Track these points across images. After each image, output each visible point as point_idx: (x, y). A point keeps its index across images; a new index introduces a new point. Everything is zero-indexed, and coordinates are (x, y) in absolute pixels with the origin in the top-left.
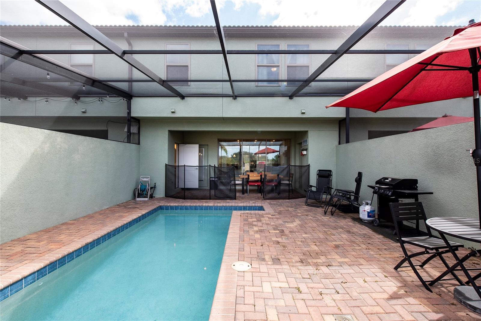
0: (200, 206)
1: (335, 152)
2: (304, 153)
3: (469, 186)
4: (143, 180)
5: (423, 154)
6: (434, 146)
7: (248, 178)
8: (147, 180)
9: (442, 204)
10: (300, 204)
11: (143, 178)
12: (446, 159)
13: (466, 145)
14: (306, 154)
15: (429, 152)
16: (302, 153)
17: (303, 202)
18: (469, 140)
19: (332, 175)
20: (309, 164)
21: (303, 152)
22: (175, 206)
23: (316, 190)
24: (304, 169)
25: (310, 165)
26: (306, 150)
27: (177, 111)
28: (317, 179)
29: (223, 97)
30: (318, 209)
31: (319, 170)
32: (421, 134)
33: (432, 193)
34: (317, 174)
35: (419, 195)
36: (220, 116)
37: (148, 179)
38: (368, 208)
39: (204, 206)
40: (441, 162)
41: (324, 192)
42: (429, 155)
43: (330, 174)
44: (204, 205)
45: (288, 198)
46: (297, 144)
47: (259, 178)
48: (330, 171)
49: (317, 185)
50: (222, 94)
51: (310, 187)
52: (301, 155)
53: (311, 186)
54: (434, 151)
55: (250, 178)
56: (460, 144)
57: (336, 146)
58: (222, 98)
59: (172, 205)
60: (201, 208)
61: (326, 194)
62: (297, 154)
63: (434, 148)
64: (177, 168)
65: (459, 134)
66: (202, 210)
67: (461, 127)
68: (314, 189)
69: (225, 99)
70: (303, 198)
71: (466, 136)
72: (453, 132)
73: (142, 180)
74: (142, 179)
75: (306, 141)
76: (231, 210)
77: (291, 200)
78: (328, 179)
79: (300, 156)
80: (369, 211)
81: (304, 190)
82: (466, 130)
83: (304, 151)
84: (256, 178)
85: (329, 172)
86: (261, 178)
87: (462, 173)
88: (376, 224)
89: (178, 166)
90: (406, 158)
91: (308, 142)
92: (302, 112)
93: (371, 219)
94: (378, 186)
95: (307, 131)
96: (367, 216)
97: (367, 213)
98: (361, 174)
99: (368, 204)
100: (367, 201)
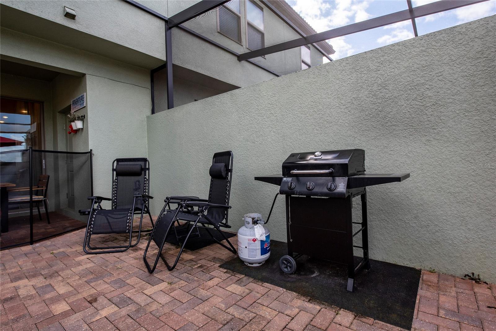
1: (146, 128)
2: (78, 125)
3: (461, 152)
5: (349, 105)
6: (375, 85)
9: (397, 196)
10: (69, 250)
12: (404, 107)
13: (451, 72)
14: (82, 129)
15: (362, 99)
16: (71, 127)
17: (76, 243)
18: (458, 62)
19: (148, 169)
20: (91, 150)
21: (73, 124)
23: (112, 206)
24: (77, 162)
25: (93, 152)
26: (83, 118)
28: (113, 182)
30: (123, 256)
31: (118, 160)
32: (344, 64)
34: (113, 170)
38: (259, 232)
40: (391, 113)
41: (136, 209)
42: (363, 103)
43: (143, 167)
45: (29, 240)
48: (145, 160)
49: (113, 194)
51: (96, 203)
52: (70, 133)
53: (100, 199)
54: (374, 95)
56: (437, 72)
57: (148, 117)
61: (140, 212)
62: (58, 135)
63: (375, 88)
65: (434, 52)
67: (437, 38)
68: (107, 205)
70: (77, 231)
71: (451, 53)
72: (418, 50)
75: (82, 98)
77: (37, 245)
79: (66, 136)
80: (264, 238)
81: (80, 211)
82: (451, 43)
83: (76, 122)
85: (142, 163)
87: (445, 130)
88: (286, 267)
90: (309, 118)
91: (86, 100)
92: (64, 10)
93: (267, 255)
94: (295, 172)
95: (84, 75)
96: (259, 252)
97: (258, 245)
98: (228, 154)
99: (255, 222)
100: (256, 215)
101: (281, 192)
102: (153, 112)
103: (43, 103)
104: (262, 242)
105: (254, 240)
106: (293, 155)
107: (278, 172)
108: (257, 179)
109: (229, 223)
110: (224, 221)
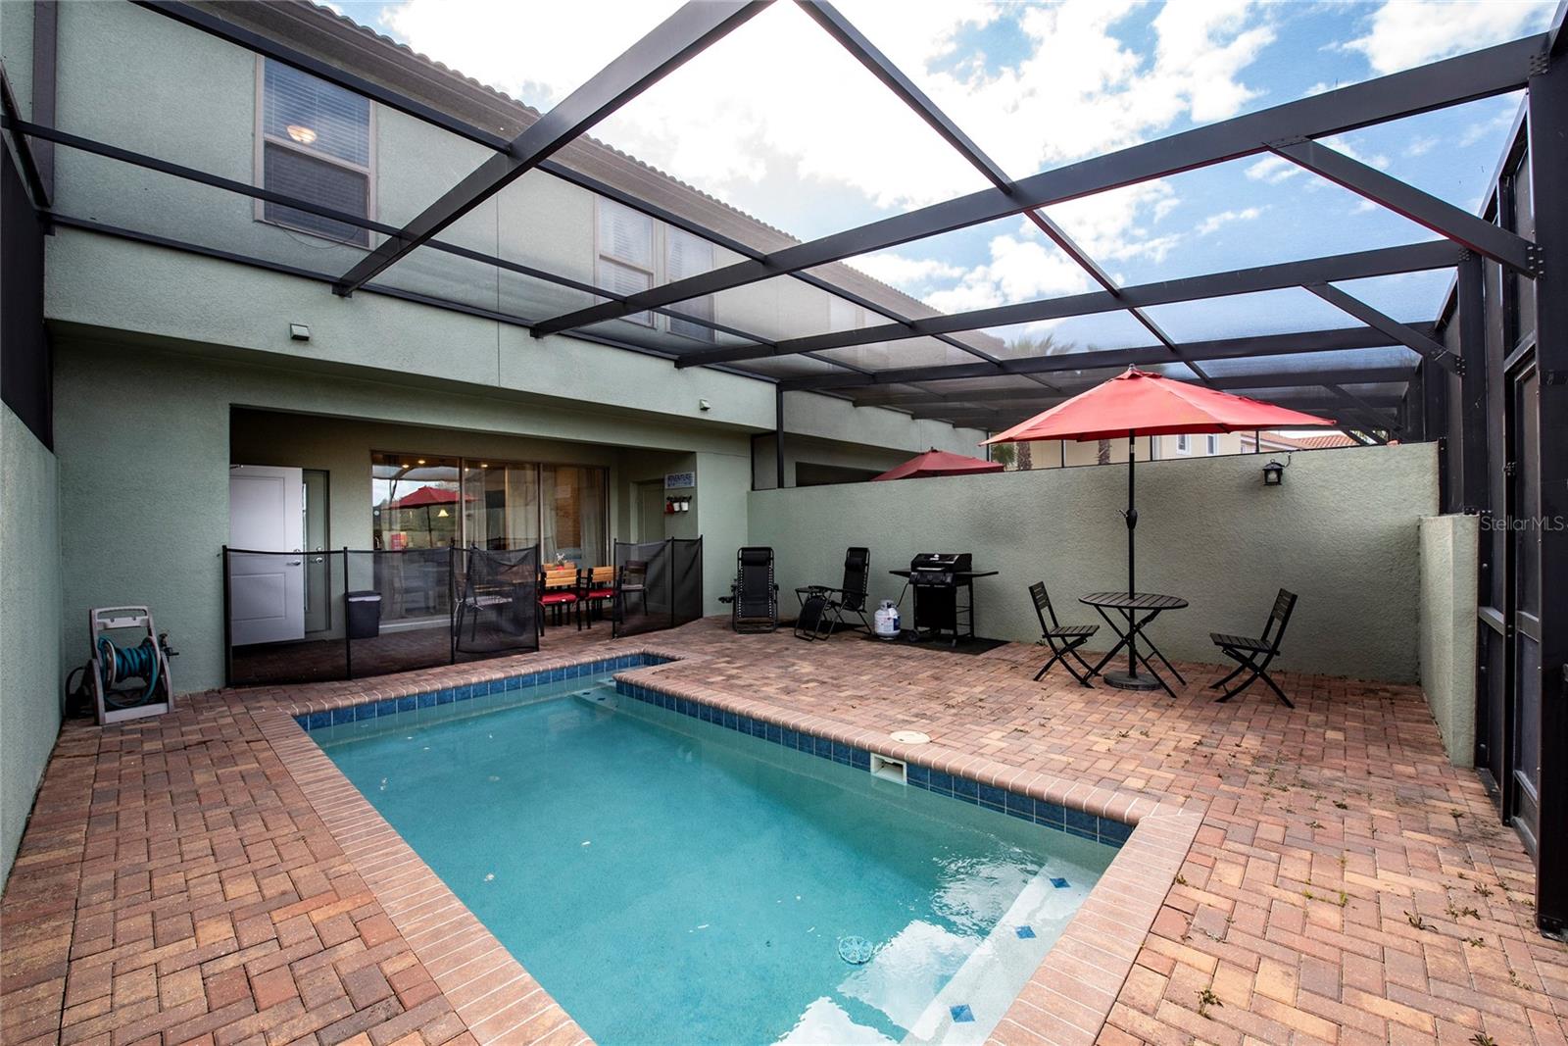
0: (457, 688)
1: (746, 506)
2: (681, 506)
4: (111, 625)
7: (543, 582)
8: (137, 623)
11: (112, 615)
14: (686, 511)
16: (669, 507)
19: (773, 559)
20: (702, 538)
21: (673, 504)
22: (359, 706)
24: (693, 549)
25: (705, 540)
26: (688, 499)
27: (317, 337)
28: (739, 571)
29: (498, 321)
31: (743, 549)
33: (996, 573)
34: (739, 559)
35: (974, 579)
36: (492, 381)
37: (138, 619)
38: (893, 613)
39: (474, 685)
43: (768, 556)
44: (474, 680)
46: (634, 482)
47: (572, 580)
48: (769, 550)
50: (495, 309)
52: (667, 513)
55: (547, 581)
57: (748, 493)
58: (496, 324)
59: (341, 703)
60: (464, 693)
64: (337, 562)
66: (466, 701)
69: (505, 330)
73: (105, 625)
74: (108, 621)
75: (686, 477)
76: (560, 680)
78: (765, 567)
80: (896, 617)
83: (681, 503)
84: (563, 582)
85: (767, 553)
86: (578, 580)
88: (913, 638)
89: (328, 553)
91: (696, 479)
92: (701, 404)
93: (898, 631)
94: (920, 568)
95: (693, 453)
96: (892, 628)
97: (891, 623)
98: (865, 551)
99: (889, 606)
100: (889, 601)
101: (910, 582)
102: (753, 489)
103: (608, 468)
104: (895, 620)
105: (889, 619)
106: (920, 555)
107: (908, 567)
108: (891, 572)
109: (866, 609)
110: (861, 608)
